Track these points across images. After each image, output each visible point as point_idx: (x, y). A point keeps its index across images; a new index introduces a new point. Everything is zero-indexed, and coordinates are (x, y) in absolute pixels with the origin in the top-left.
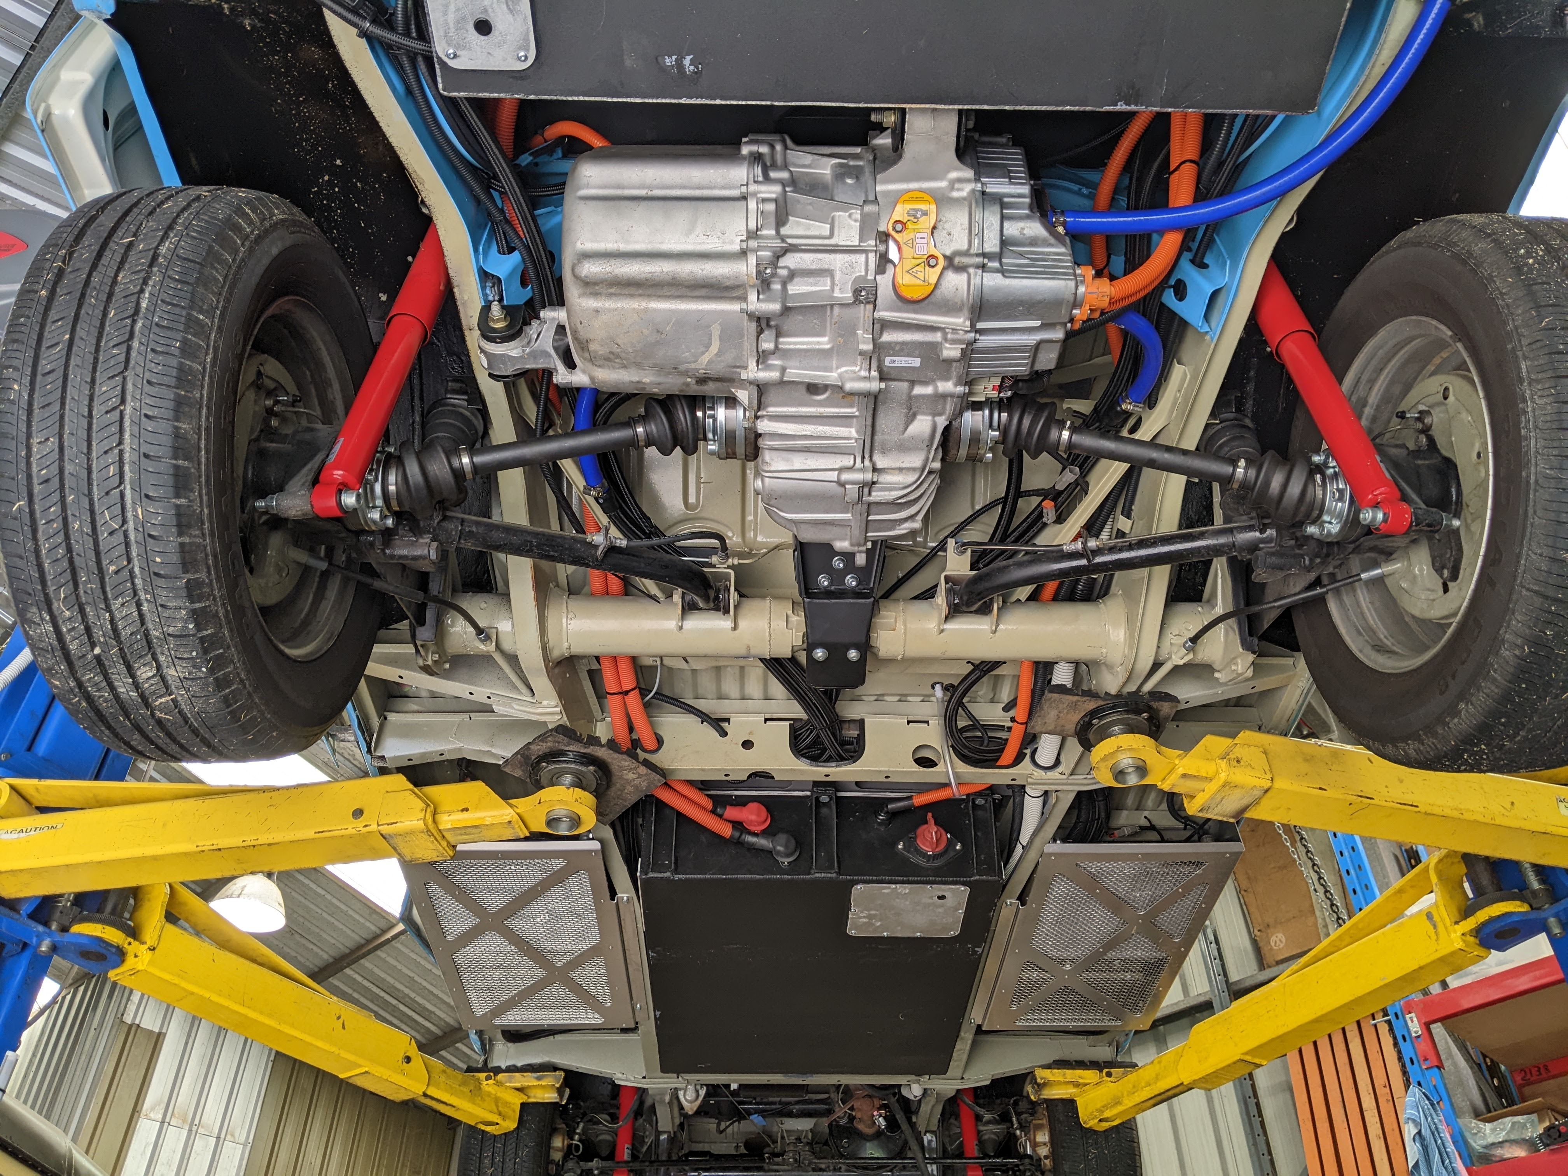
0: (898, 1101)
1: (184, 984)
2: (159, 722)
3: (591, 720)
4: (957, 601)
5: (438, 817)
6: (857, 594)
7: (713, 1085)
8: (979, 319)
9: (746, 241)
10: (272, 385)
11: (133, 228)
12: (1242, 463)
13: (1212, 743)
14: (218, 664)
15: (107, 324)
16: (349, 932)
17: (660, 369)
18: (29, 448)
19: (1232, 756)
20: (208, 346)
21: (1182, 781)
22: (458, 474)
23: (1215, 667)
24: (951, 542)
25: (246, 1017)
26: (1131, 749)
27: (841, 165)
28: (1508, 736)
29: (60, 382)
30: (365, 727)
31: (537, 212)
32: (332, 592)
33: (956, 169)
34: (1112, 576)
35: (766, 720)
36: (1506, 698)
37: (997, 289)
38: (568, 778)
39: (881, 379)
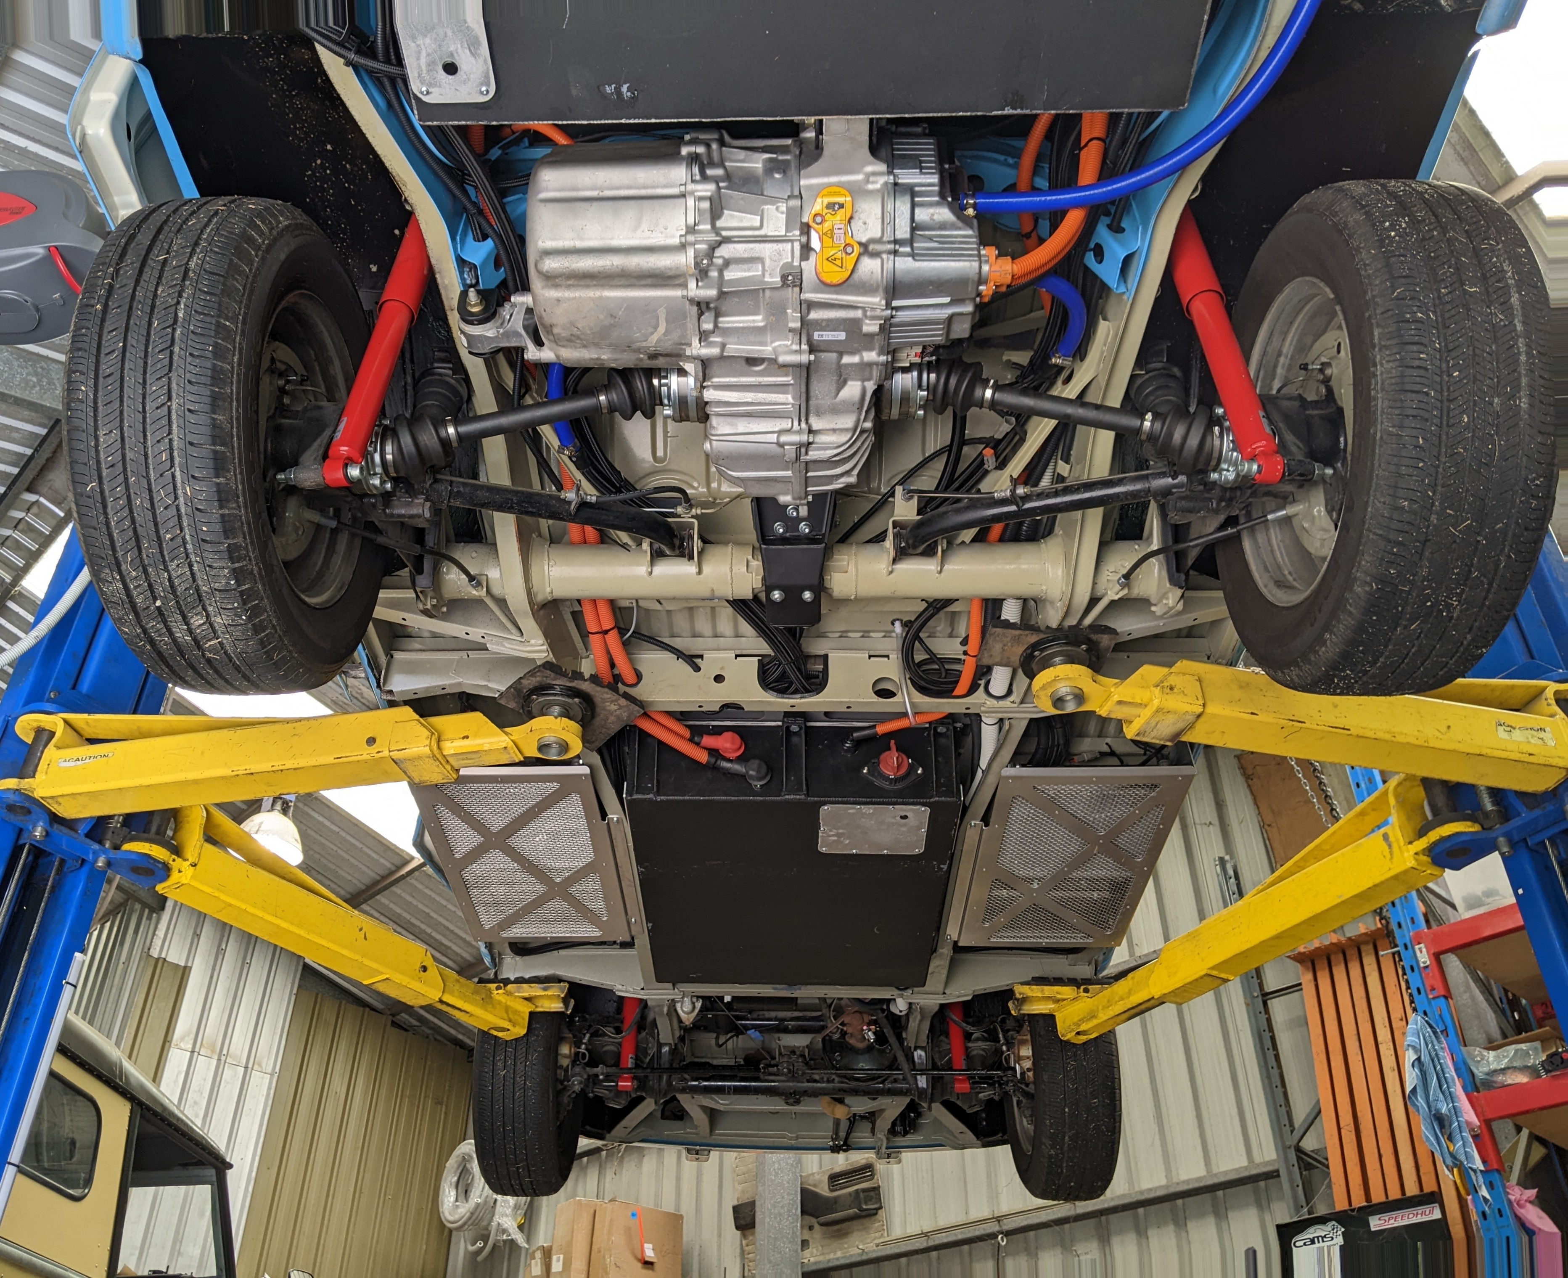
0: (886, 1017)
1: (223, 897)
2: (209, 661)
3: (577, 657)
4: (903, 545)
5: (442, 744)
6: (810, 540)
7: (710, 998)
8: (894, 298)
9: (685, 235)
10: (282, 367)
11: (166, 246)
12: (1149, 416)
13: (1149, 672)
14: (255, 612)
15: (152, 333)
16: (364, 868)
17: (615, 347)
18: (96, 438)
19: (1166, 684)
20: (234, 347)
21: (1118, 707)
22: (445, 443)
23: (1153, 601)
24: (899, 490)
25: (278, 927)
26: (1068, 679)
27: (771, 160)
28: (1368, 662)
29: (118, 384)
30: (374, 664)
31: (505, 200)
32: (342, 546)
33: (870, 163)
34: (1055, 518)
35: (737, 656)
36: (1360, 629)
37: (909, 272)
38: (557, 709)
39: (811, 351)
